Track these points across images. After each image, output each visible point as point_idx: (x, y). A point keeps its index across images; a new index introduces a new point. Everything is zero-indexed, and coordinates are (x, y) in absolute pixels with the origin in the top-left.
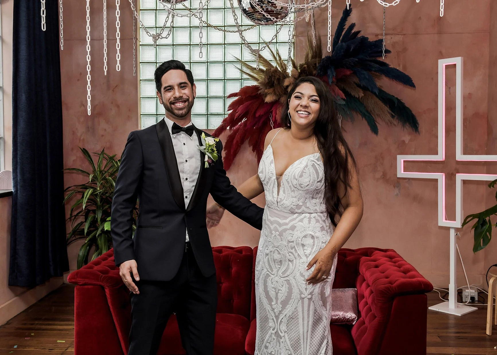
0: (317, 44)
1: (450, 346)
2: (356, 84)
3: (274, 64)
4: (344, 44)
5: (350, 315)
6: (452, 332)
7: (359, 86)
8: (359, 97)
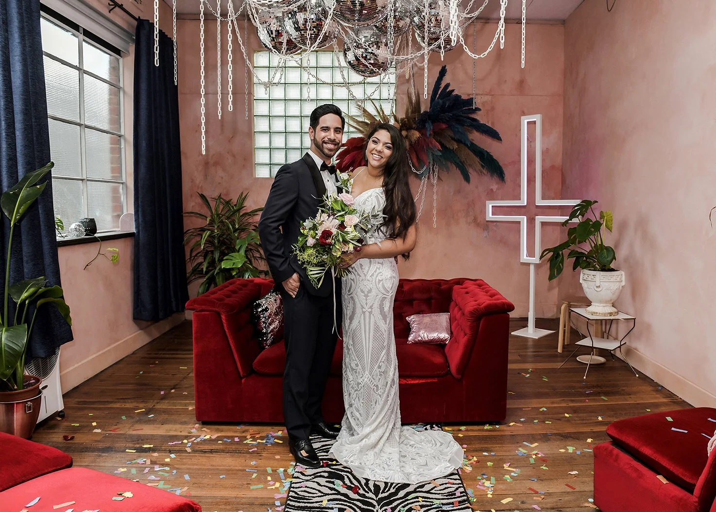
0: (416, 101)
1: (528, 363)
2: (451, 137)
3: (378, 118)
4: (440, 100)
5: (444, 335)
6: (530, 352)
7: (453, 139)
8: (453, 149)
